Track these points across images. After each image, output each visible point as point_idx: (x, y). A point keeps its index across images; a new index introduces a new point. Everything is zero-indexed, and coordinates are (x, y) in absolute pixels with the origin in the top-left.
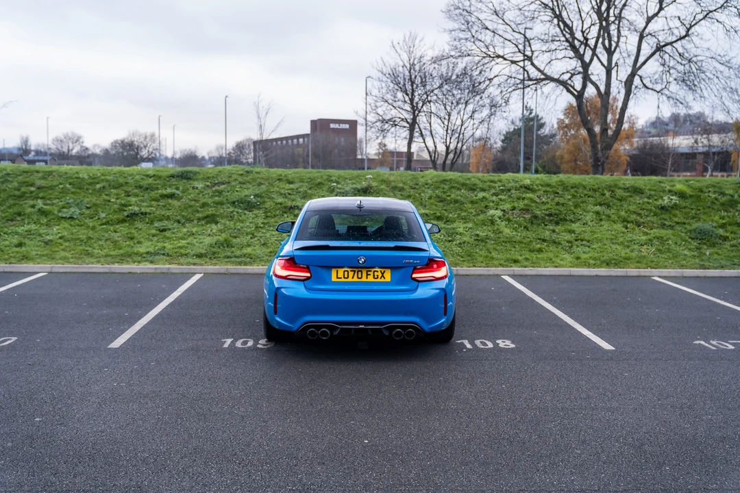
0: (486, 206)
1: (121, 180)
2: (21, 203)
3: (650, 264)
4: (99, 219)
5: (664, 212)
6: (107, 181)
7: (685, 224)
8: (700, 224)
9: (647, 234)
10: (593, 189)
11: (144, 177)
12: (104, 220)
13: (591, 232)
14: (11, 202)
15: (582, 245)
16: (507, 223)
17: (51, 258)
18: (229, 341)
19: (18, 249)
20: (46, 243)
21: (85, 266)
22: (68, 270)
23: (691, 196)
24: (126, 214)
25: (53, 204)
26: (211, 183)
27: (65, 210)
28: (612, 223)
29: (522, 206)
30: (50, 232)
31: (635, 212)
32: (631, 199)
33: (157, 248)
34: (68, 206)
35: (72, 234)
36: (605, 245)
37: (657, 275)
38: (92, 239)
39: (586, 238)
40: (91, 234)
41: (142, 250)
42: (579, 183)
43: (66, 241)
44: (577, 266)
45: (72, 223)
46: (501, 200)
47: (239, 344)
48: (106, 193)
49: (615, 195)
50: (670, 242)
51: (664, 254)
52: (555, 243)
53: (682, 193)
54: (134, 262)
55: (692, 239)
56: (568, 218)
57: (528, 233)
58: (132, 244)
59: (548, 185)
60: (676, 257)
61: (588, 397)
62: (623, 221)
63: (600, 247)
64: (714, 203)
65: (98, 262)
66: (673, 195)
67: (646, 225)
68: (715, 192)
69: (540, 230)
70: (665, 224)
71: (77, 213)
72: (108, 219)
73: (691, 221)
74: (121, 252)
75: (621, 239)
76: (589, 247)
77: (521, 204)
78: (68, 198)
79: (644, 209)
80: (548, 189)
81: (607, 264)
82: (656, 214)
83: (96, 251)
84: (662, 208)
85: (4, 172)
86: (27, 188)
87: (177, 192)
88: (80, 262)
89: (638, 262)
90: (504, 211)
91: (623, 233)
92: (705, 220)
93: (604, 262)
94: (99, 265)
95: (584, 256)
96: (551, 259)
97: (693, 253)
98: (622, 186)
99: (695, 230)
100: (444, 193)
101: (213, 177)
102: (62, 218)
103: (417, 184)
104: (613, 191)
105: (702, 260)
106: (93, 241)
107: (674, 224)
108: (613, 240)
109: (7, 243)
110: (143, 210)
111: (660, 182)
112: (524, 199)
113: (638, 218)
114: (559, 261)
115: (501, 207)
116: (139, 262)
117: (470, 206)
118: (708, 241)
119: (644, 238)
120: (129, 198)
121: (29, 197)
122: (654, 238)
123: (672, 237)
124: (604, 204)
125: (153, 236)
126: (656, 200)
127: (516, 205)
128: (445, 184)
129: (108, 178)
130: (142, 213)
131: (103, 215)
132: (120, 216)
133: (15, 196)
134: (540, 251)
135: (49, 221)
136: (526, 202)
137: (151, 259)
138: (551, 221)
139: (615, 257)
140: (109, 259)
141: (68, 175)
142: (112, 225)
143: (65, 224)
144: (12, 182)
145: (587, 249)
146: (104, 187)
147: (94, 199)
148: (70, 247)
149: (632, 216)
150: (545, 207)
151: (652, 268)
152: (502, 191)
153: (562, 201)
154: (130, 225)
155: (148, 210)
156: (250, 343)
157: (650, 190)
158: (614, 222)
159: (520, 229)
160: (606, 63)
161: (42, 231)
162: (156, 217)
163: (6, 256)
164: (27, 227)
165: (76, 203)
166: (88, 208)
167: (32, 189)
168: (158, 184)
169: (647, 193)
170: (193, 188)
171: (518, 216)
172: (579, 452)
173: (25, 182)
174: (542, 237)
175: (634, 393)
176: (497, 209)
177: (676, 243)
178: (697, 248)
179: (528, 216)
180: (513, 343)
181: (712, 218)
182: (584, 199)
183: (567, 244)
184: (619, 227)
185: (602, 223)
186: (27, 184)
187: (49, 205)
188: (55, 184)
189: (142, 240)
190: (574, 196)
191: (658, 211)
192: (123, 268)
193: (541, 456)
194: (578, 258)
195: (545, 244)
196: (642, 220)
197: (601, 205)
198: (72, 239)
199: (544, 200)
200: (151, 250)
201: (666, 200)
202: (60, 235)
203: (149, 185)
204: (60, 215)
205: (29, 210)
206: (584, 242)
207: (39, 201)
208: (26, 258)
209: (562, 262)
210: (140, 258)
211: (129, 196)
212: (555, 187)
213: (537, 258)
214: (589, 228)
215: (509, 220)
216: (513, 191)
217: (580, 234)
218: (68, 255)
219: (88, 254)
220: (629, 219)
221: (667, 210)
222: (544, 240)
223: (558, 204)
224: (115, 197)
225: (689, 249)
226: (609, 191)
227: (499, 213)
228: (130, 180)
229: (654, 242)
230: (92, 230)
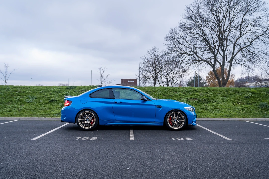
0: (181, 97)
1: (49, 89)
2: (12, 97)
3: (244, 116)
4: (39, 102)
5: (247, 99)
6: (44, 90)
7: (255, 103)
8: (261, 103)
9: (242, 106)
10: (220, 91)
11: (57, 88)
12: (41, 103)
13: (220, 106)
14: (9, 97)
15: (217, 110)
16: (189, 103)
17: (21, 115)
18: (79, 138)
19: (9, 113)
20: (20, 111)
21: (32, 118)
22: (26, 119)
23: (257, 93)
24: (49, 101)
25: (24, 98)
26: (81, 90)
27: (28, 100)
28: (228, 103)
29: (194, 97)
30: (21, 107)
31: (237, 99)
32: (235, 94)
33: (59, 112)
34: (29, 98)
35: (29, 108)
36: (226, 110)
37: (247, 120)
38: (36, 109)
39: (219, 108)
40: (36, 107)
41: (54, 112)
42: (215, 89)
43: (27, 110)
44: (216, 117)
45: (30, 104)
46: (186, 95)
47: (83, 139)
48: (43, 94)
49: (229, 93)
50: (251, 109)
51: (249, 113)
52: (207, 110)
53: (254, 92)
54: (50, 117)
55: (259, 108)
56: (211, 101)
57: (197, 106)
58: (50, 111)
59: (204, 90)
60: (253, 114)
61: (223, 155)
62: (232, 102)
63: (224, 111)
64: (266, 96)
65: (37, 117)
66: (250, 93)
67: (241, 103)
68: (266, 92)
69: (201, 105)
70: (248, 103)
71: (32, 101)
72: (43, 103)
73: (258, 102)
74: (46, 113)
75: (232, 108)
76: (220, 111)
77: (194, 96)
78: (29, 96)
79: (240, 98)
80: (204, 91)
81: (227, 117)
82: (244, 100)
83: (37, 113)
84: (247, 97)
85: (8, 87)
86: (16, 92)
87: (68, 93)
88: (31, 116)
89: (239, 116)
90: (188, 99)
91: (233, 106)
92: (263, 102)
93: (226, 116)
94: (37, 118)
95: (218, 114)
96: (206, 115)
97: (260, 113)
98: (231, 90)
99: (260, 105)
100: (165, 93)
101: (82, 88)
102: (26, 102)
103: (155, 90)
104: (228, 92)
105: (263, 115)
106: (36, 110)
107: (252, 103)
108: (229, 109)
109: (5, 111)
110: (56, 99)
111: (245, 89)
112: (195, 95)
113: (238, 101)
114: (209, 116)
115: (187, 97)
116: (52, 117)
117: (175, 97)
118: (265, 109)
119: (241, 108)
120: (51, 96)
121: (15, 95)
122: (244, 108)
123: (251, 107)
124: (225, 96)
125: (59, 108)
126: (244, 95)
127: (192, 97)
128: (166, 90)
129: (44, 89)
130: (55, 100)
131: (41, 101)
132: (48, 102)
133: (10, 95)
134: (201, 112)
135: (22, 103)
136: (196, 96)
137: (57, 115)
138: (205, 102)
139: (230, 114)
140: (41, 115)
141: (30, 88)
142: (44, 104)
143: (27, 105)
144: (10, 90)
145: (220, 112)
146: (42, 92)
147: (38, 96)
148: (28, 112)
149: (235, 100)
150: (203, 97)
151: (244, 118)
152: (187, 92)
153: (209, 95)
154: (50, 104)
155: (57, 99)
156: (87, 139)
157: (241, 91)
158: (229, 102)
159: (194, 105)
160: (222, 55)
161: (18, 107)
162: (60, 102)
163: (4, 115)
164: (13, 105)
165: (32, 97)
166: (36, 99)
167: (17, 93)
168: (62, 91)
169: (240, 93)
170: (74, 92)
171: (193, 101)
172: (221, 172)
173: (14, 91)
174: (202, 108)
175: (242, 153)
176: (185, 98)
177: (253, 109)
178: (261, 111)
179: (197, 101)
180: (191, 138)
181: (266, 101)
182: (217, 95)
183: (212, 110)
184: (231, 104)
185: (225, 103)
186: (15, 91)
187: (22, 98)
188: (25, 91)
189: (54, 109)
190: (213, 94)
191: (245, 98)
192: (46, 118)
193: (204, 174)
194: (216, 115)
195: (203, 110)
196: (239, 102)
197: (223, 97)
198: (29, 109)
199: (202, 95)
200: (57, 112)
201: (248, 95)
202: (25, 108)
203: (58, 91)
204: (26, 101)
205: (15, 100)
206: (218, 109)
207: (19, 97)
208: (11, 115)
209: (210, 116)
210: (53, 115)
211: (51, 95)
212: (206, 91)
213: (200, 115)
214: (220, 105)
215: (190, 102)
216: (191, 92)
217: (216, 106)
218: (27, 114)
219: (34, 114)
220: (234, 101)
221: (248, 98)
222: (203, 109)
223: (207, 96)
224: (46, 95)
225: (258, 112)
226: (226, 92)
227: (186, 99)
228: (52, 89)
229: (245, 109)
230: (37, 106)
